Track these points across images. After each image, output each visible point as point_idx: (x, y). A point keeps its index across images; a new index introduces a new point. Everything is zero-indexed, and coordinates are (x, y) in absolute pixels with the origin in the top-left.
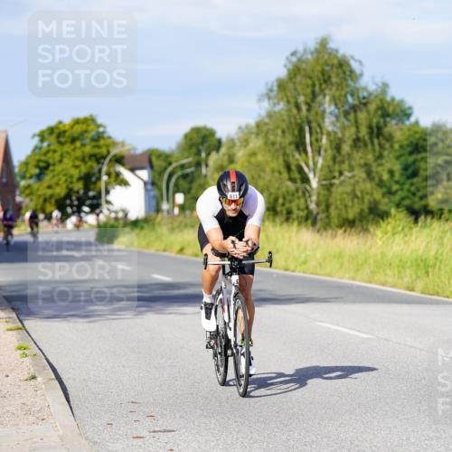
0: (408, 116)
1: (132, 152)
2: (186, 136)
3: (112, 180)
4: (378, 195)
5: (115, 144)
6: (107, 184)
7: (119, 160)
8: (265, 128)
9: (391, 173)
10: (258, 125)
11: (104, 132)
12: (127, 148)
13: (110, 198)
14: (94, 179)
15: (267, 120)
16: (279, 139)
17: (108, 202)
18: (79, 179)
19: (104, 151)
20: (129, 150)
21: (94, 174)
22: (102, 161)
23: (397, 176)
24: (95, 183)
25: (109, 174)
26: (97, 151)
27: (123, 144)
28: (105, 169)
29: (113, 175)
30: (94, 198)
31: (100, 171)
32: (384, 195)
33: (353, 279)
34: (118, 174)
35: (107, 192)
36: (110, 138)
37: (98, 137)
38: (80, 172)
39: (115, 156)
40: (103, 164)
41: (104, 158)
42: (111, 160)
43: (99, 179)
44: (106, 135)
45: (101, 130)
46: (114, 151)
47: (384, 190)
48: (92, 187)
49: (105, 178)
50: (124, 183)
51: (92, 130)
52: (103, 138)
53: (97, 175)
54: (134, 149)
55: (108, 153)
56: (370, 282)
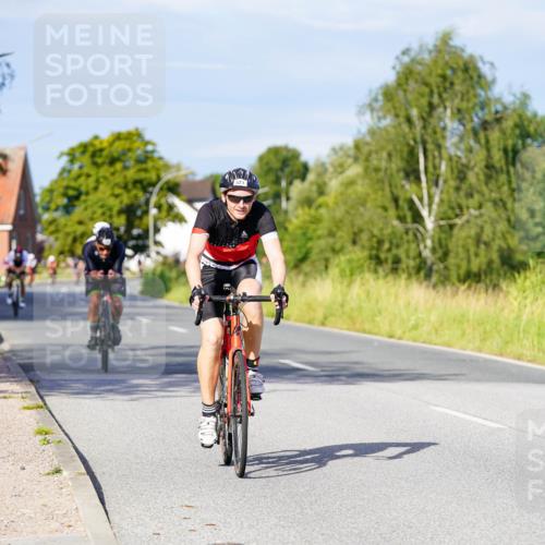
1: (190, 178)
2: (261, 158)
3: (164, 213)
4: (514, 241)
5: (167, 167)
6: (156, 220)
7: (173, 188)
8: (365, 150)
10: (357, 147)
11: (153, 152)
12: (183, 172)
13: (159, 237)
14: (139, 213)
15: (368, 139)
16: (383, 164)
17: (157, 243)
18: (120, 212)
19: (153, 176)
20: (186, 176)
21: (140, 206)
22: (150, 189)
24: (141, 218)
25: (159, 207)
26: (143, 175)
27: (178, 167)
28: (154, 200)
29: (165, 207)
30: (139, 237)
31: (147, 202)
33: (480, 351)
34: (171, 207)
35: (157, 230)
36: (160, 158)
37: (146, 158)
38: (121, 202)
39: (167, 183)
40: (151, 193)
41: (153, 185)
42: (161, 189)
43: (146, 212)
44: (156, 155)
45: (150, 148)
46: (167, 177)
48: (137, 222)
49: (154, 211)
50: (179, 219)
51: (138, 148)
52: (152, 159)
53: (145, 208)
54: (193, 174)
55: (159, 179)
56: (501, 355)
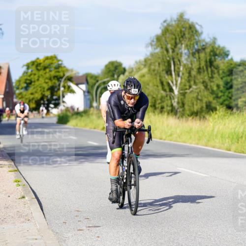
0: (227, 55)
1: (77, 75)
2: (106, 66)
3: (66, 90)
4: (211, 99)
5: (67, 70)
6: (63, 92)
7: (70, 79)
8: (149, 62)
9: (218, 86)
10: (145, 61)
11: (61, 64)
12: (74, 72)
13: (65, 100)
14: (56, 89)
15: (150, 58)
16: (157, 68)
17: (64, 102)
18: (48, 90)
19: (61, 74)
20: (75, 74)
21: (56, 87)
22: (60, 80)
23: (222, 88)
24: (57, 92)
25: (64, 87)
26: (57, 74)
27: (72, 70)
28: (62, 84)
29: (67, 87)
30: (56, 99)
31: (59, 85)
32: (214, 99)
33: (197, 144)
34: (69, 87)
35: (63, 96)
36: (65, 67)
37: (59, 67)
38: (48, 85)
39: (67, 77)
41: (62, 78)
42: (65, 79)
43: (59, 89)
44: (63, 66)
46: (67, 74)
47: (214, 96)
48: (55, 93)
49: (62, 89)
50: (73, 92)
51: (55, 63)
52: (61, 67)
53: (58, 87)
54: (78, 73)
55: (64, 75)
56: (206, 146)
